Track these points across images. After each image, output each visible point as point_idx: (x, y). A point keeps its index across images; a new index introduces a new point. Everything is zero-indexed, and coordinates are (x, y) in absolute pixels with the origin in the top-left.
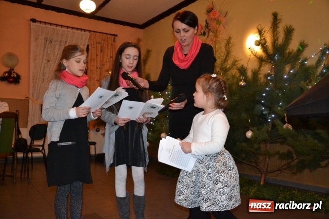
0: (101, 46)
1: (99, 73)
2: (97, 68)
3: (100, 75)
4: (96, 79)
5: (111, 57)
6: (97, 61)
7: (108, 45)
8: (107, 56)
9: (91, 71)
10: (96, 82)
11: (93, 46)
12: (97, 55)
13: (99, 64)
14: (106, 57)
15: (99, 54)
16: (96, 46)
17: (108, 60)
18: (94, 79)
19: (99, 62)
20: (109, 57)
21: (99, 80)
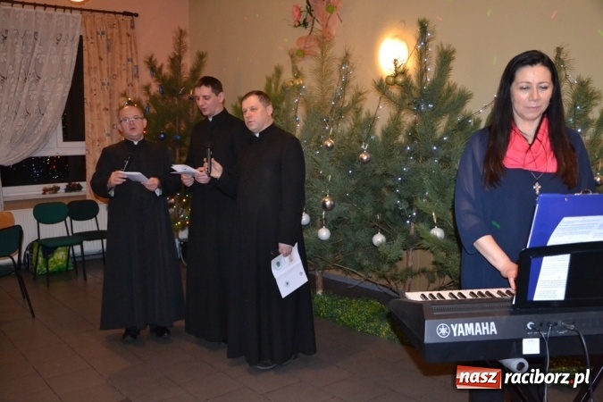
0: (108, 39)
1: (107, 94)
2: (103, 84)
3: (110, 98)
4: (103, 107)
5: (128, 60)
6: (101, 70)
7: (120, 37)
8: (121, 58)
9: (91, 91)
10: (103, 112)
11: (91, 40)
12: (101, 59)
13: (105, 77)
14: (118, 60)
15: (104, 56)
16: (98, 41)
17: (124, 67)
18: (98, 105)
19: (105, 72)
20: (124, 61)
21: (108, 107)
